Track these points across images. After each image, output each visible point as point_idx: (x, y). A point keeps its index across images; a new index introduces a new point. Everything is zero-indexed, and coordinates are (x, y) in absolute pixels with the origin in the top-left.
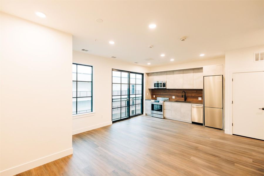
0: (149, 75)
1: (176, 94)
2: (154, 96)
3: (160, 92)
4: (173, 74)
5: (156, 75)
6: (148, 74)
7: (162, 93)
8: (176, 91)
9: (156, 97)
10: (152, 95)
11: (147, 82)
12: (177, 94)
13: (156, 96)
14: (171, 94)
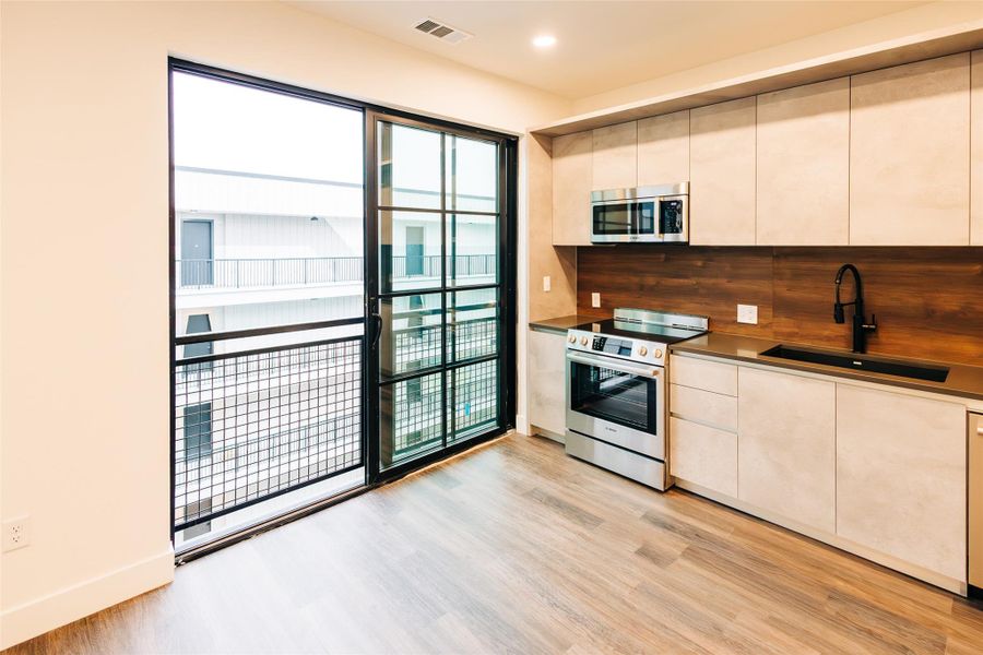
0: (559, 145)
1: (765, 287)
2: (596, 300)
3: (636, 272)
4: (747, 124)
5: (611, 146)
6: (549, 140)
7: (651, 280)
8: (767, 261)
9: (607, 307)
10: (582, 291)
11: (546, 197)
12: (783, 290)
13: (608, 296)
14: (723, 283)
